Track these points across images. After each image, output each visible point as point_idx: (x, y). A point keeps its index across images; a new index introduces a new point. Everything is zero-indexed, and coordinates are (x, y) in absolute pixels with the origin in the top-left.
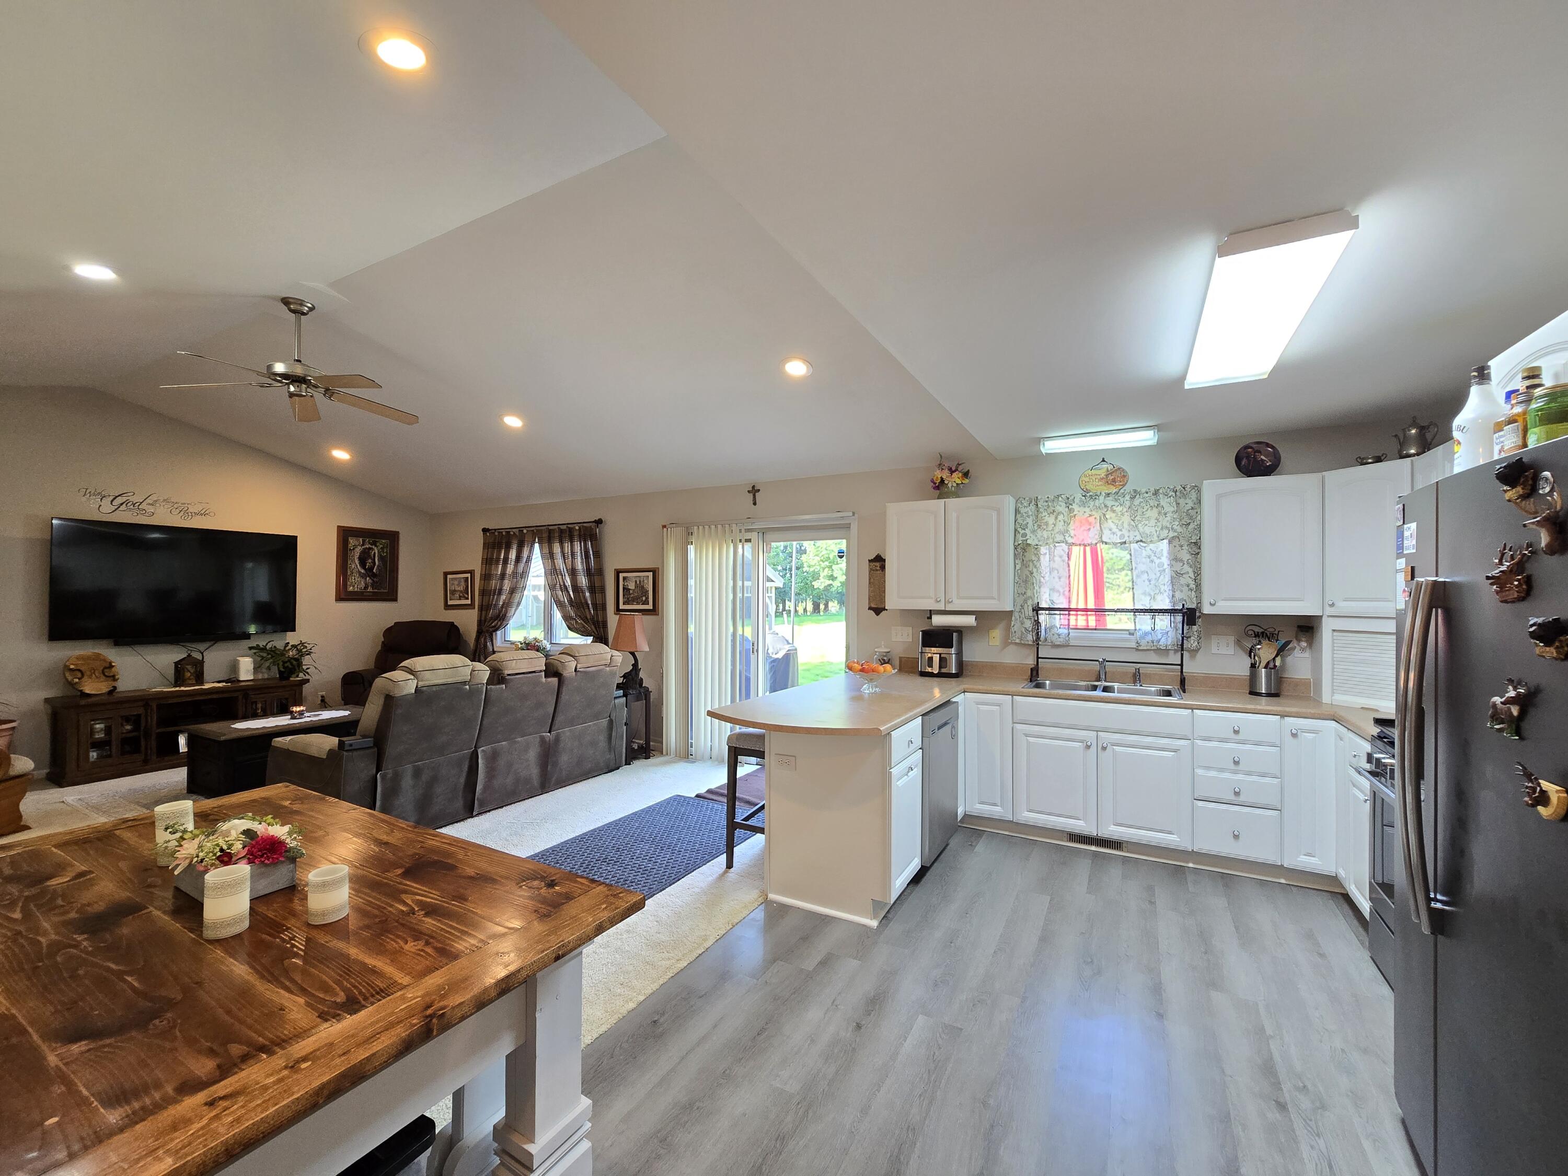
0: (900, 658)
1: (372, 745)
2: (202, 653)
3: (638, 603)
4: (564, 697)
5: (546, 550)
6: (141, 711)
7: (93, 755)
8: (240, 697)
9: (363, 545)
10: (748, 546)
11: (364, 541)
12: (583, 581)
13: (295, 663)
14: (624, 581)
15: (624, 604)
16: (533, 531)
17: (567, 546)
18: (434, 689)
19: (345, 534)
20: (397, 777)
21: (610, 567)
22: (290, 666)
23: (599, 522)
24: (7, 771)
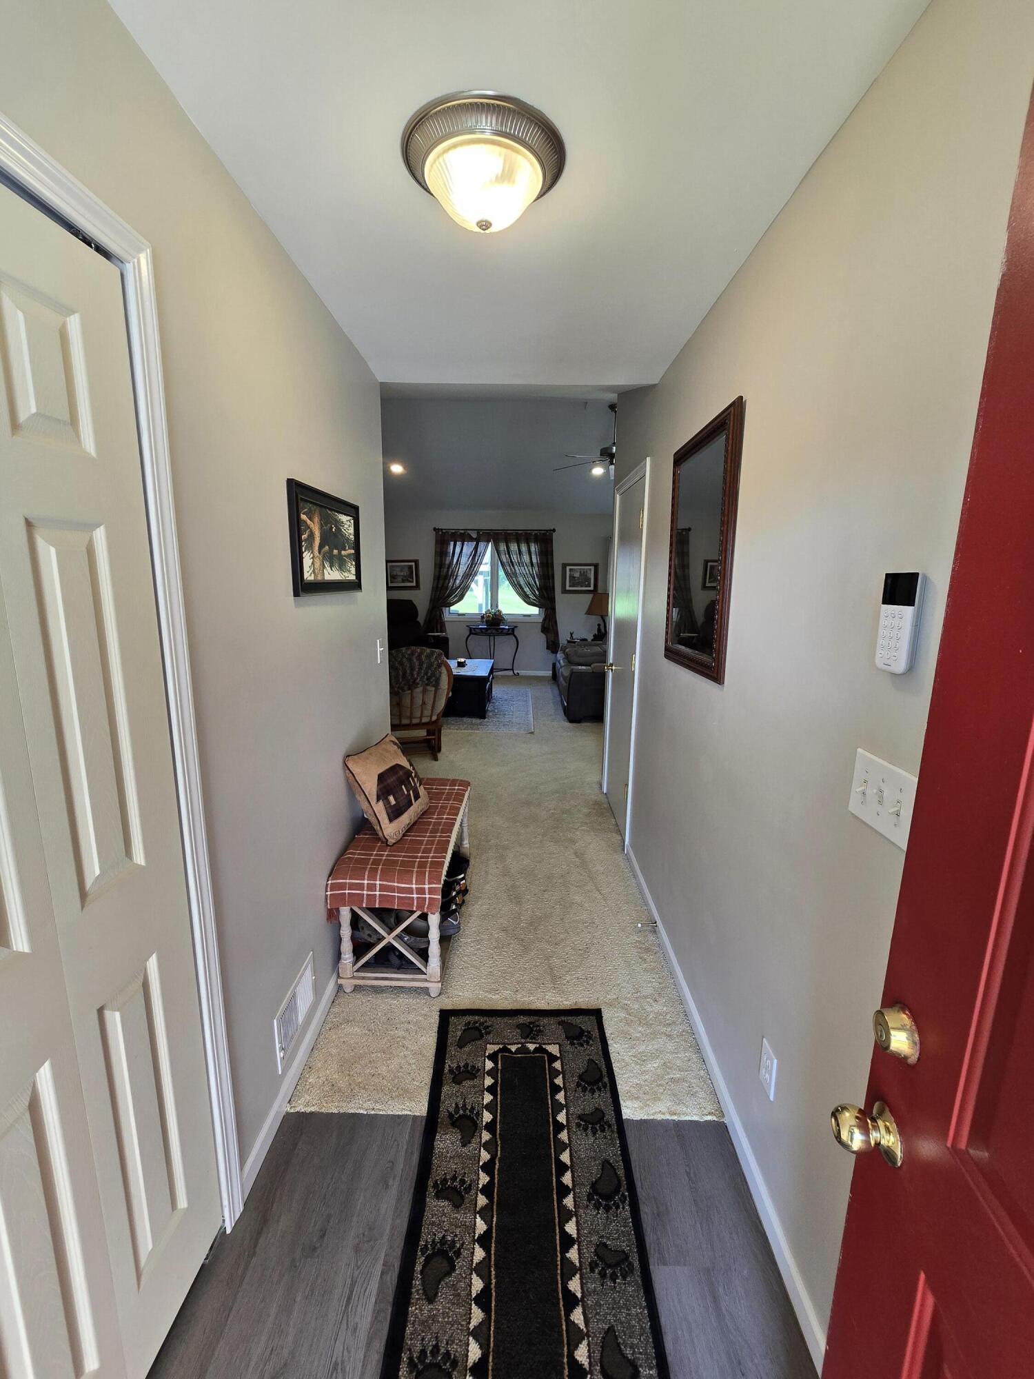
3: (582, 586)
14: (570, 571)
15: (569, 587)
16: (490, 533)
17: (524, 546)
21: (558, 561)
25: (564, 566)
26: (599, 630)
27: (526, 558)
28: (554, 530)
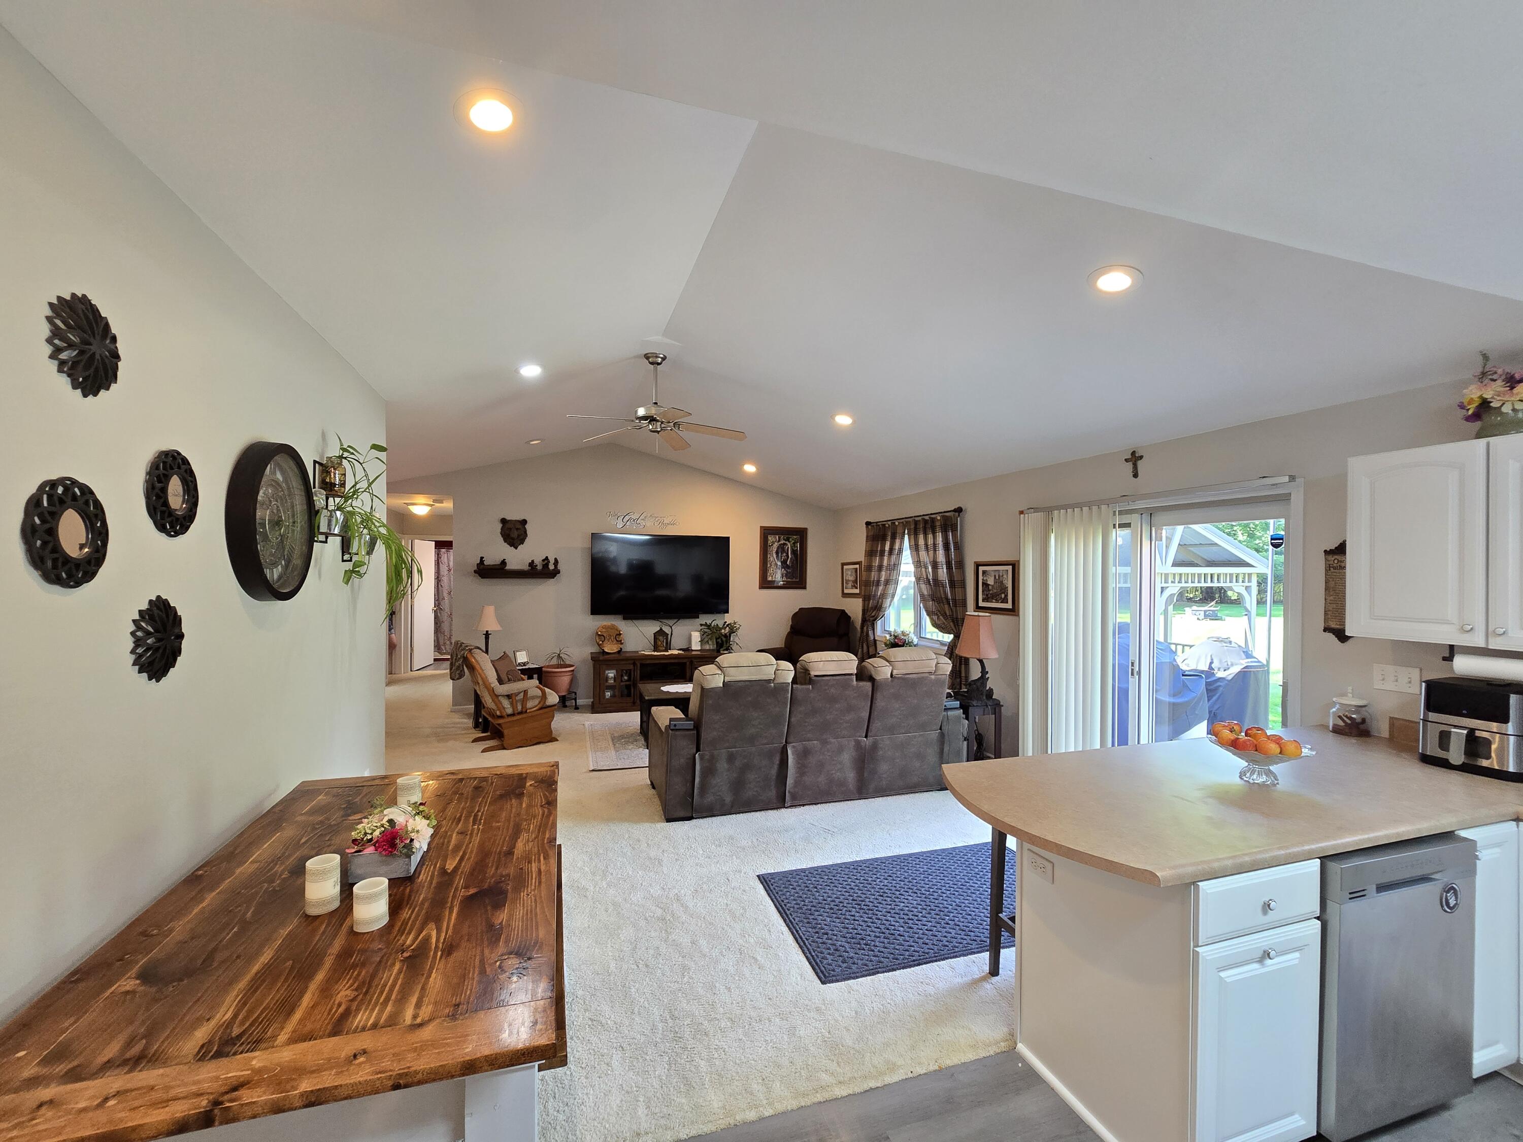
0: (1392, 720)
1: (692, 728)
2: (671, 627)
3: (997, 601)
4: (880, 703)
5: (913, 543)
6: (631, 667)
7: (608, 694)
8: (688, 663)
9: (779, 541)
10: (1126, 532)
11: (779, 538)
12: (943, 573)
13: (724, 639)
14: (983, 575)
15: (983, 601)
16: (903, 523)
17: (930, 536)
18: (740, 684)
19: (766, 532)
20: (713, 759)
21: (971, 558)
22: (720, 642)
23: (959, 510)
24: (545, 703)
25: (978, 565)
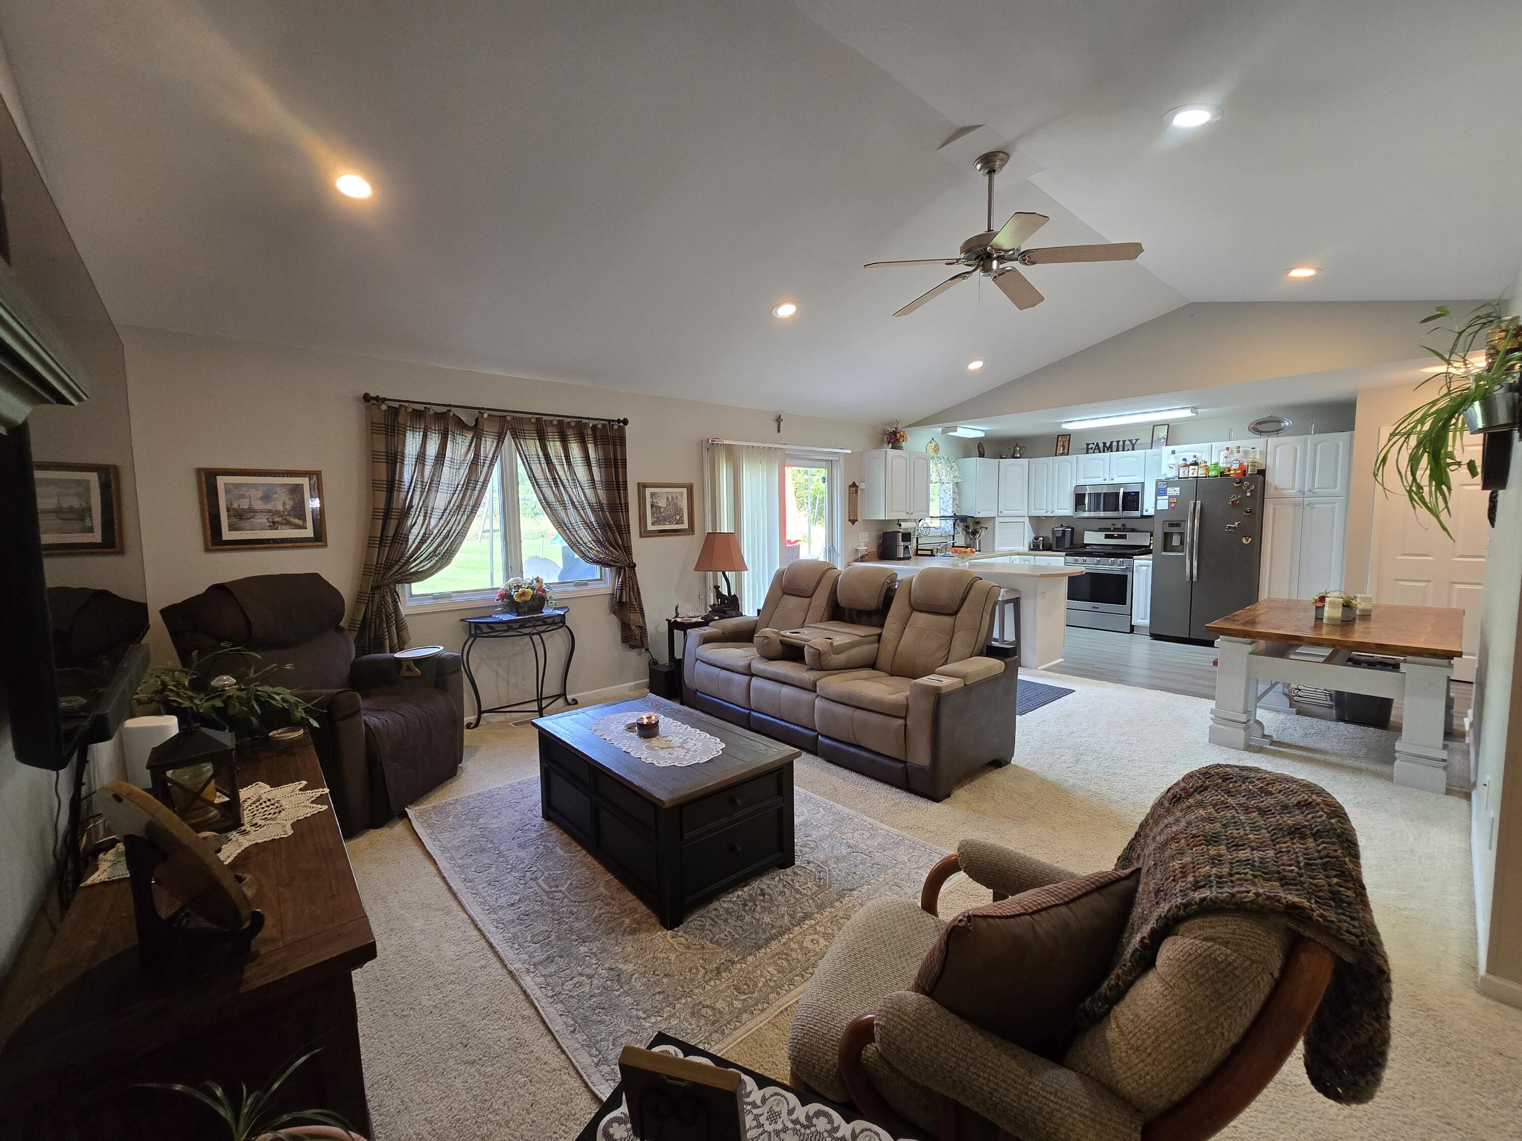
3: (670, 523)
12: (604, 496)
14: (652, 497)
15: (653, 525)
16: (503, 417)
25: (642, 487)
26: (719, 595)
27: (581, 471)
28: (625, 422)
